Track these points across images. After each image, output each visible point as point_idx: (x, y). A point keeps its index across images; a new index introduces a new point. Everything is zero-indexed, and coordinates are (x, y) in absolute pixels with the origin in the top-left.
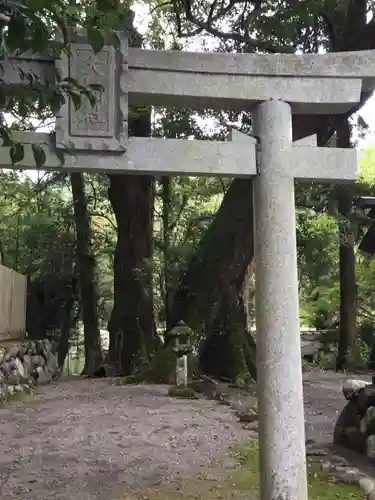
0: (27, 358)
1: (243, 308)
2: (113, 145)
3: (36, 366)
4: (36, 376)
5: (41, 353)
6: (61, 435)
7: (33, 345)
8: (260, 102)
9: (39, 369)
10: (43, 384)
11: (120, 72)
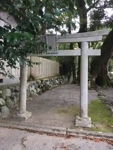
0: (59, 80)
1: (107, 70)
2: (56, 52)
3: (60, 81)
4: (61, 83)
5: (62, 78)
6: (60, 95)
7: (60, 77)
8: (81, 42)
9: (61, 82)
10: (62, 85)
11: (56, 40)
